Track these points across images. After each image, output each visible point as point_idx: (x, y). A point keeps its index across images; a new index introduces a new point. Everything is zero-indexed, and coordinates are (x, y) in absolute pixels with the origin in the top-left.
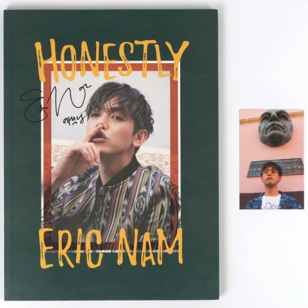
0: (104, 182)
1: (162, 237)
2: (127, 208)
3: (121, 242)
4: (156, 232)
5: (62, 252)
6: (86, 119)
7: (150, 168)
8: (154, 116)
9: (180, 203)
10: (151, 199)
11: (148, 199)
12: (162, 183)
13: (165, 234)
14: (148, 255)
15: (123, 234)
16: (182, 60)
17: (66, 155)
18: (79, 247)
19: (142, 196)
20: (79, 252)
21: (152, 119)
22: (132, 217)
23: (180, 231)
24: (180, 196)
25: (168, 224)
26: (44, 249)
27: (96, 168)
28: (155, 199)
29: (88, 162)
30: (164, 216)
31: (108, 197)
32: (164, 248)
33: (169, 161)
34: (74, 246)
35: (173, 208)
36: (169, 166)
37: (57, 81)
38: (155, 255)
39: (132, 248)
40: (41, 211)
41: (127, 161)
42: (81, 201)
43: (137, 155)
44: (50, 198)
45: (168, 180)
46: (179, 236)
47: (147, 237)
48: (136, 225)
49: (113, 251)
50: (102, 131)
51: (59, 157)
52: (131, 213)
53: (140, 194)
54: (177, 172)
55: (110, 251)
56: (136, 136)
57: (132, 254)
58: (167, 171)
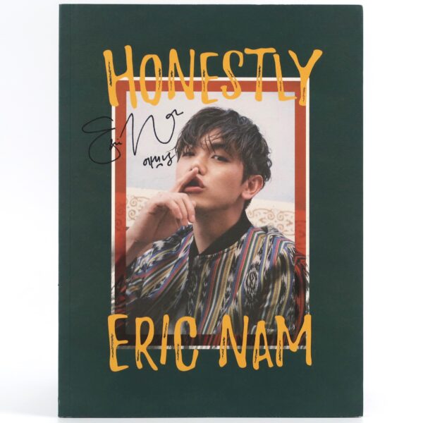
0: (201, 249)
1: (282, 328)
2: (234, 286)
3: (224, 335)
4: (274, 319)
5: (141, 348)
6: (174, 160)
7: (265, 229)
8: (271, 156)
9: (308, 279)
10: (268, 273)
11: (263, 274)
12: (283, 251)
13: (287, 323)
14: (262, 352)
15: (227, 323)
16: (312, 77)
17: (146, 211)
18: (164, 341)
19: (254, 269)
20: (164, 347)
21: (269, 160)
22: (240, 299)
23: (308, 319)
24: (308, 269)
25: (291, 309)
26: (115, 343)
27: (189, 229)
28: (273, 274)
29: (178, 220)
30: (285, 298)
31: (207, 271)
32: (286, 343)
33: (293, 220)
34: (157, 340)
35: (299, 287)
36: (293, 226)
37: (134, 105)
38: (273, 353)
39: (239, 342)
40: (111, 289)
41: (233, 219)
42: (167, 275)
43: (247, 211)
44: (125, 271)
45: (291, 247)
46: (307, 327)
47: (261, 328)
48: (245, 310)
49: (213, 347)
50: (199, 176)
51: (138, 213)
52: (239, 294)
53: (251, 267)
54: (305, 235)
55: (208, 347)
56: (247, 184)
57: (240, 351)
58: (290, 234)
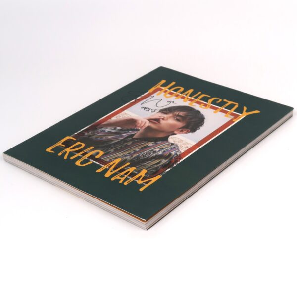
0: (134, 137)
1: (143, 173)
2: (135, 152)
3: (111, 164)
4: (142, 170)
5: (68, 150)
7: (172, 144)
9: (175, 165)
10: (157, 156)
11: (155, 155)
12: (173, 153)
13: (146, 174)
14: (122, 176)
15: (117, 161)
16: (247, 117)
17: (125, 118)
18: (82, 153)
19: (152, 152)
20: (79, 155)
22: (133, 157)
23: (159, 177)
24: (178, 163)
25: (154, 171)
26: (59, 144)
27: (138, 130)
28: (161, 157)
29: (136, 126)
30: (155, 166)
31: (130, 143)
32: (138, 179)
33: (189, 147)
34: (78, 152)
35: (166, 166)
36: (187, 149)
37: (158, 95)
38: (127, 179)
39: (115, 169)
42: (110, 137)
43: (171, 136)
45: (178, 153)
46: (154, 179)
47: (132, 170)
48: (131, 161)
49: (101, 165)
50: (161, 120)
51: (121, 117)
52: (135, 156)
53: (152, 151)
54: (190, 153)
55: (98, 164)
56: (180, 130)
57: (111, 171)
58: (183, 150)
